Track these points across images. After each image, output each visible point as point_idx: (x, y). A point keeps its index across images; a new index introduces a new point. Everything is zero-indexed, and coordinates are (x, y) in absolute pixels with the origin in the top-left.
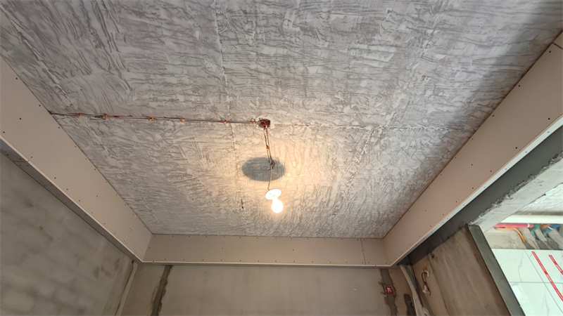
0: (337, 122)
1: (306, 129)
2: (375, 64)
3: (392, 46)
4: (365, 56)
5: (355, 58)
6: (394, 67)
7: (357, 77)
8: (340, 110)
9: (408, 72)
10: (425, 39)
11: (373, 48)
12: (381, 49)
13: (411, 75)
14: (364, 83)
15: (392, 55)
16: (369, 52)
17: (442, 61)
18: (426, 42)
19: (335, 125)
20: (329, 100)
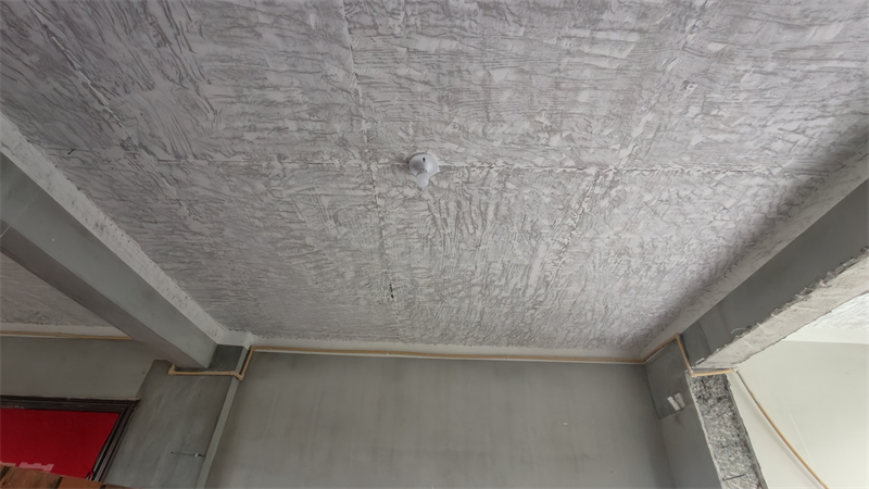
0: (539, 161)
1: (488, 172)
2: (604, 63)
3: (633, 30)
4: (586, 49)
5: (569, 53)
6: (635, 66)
7: (571, 85)
8: (543, 141)
9: (659, 75)
10: (689, 17)
11: (601, 35)
12: (615, 36)
13: (664, 80)
14: (583, 97)
15: (632, 47)
16: (593, 42)
17: (719, 56)
18: (691, 23)
19: (536, 166)
20: (527, 125)
